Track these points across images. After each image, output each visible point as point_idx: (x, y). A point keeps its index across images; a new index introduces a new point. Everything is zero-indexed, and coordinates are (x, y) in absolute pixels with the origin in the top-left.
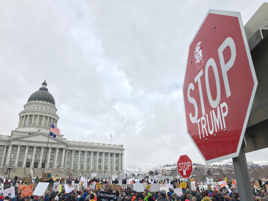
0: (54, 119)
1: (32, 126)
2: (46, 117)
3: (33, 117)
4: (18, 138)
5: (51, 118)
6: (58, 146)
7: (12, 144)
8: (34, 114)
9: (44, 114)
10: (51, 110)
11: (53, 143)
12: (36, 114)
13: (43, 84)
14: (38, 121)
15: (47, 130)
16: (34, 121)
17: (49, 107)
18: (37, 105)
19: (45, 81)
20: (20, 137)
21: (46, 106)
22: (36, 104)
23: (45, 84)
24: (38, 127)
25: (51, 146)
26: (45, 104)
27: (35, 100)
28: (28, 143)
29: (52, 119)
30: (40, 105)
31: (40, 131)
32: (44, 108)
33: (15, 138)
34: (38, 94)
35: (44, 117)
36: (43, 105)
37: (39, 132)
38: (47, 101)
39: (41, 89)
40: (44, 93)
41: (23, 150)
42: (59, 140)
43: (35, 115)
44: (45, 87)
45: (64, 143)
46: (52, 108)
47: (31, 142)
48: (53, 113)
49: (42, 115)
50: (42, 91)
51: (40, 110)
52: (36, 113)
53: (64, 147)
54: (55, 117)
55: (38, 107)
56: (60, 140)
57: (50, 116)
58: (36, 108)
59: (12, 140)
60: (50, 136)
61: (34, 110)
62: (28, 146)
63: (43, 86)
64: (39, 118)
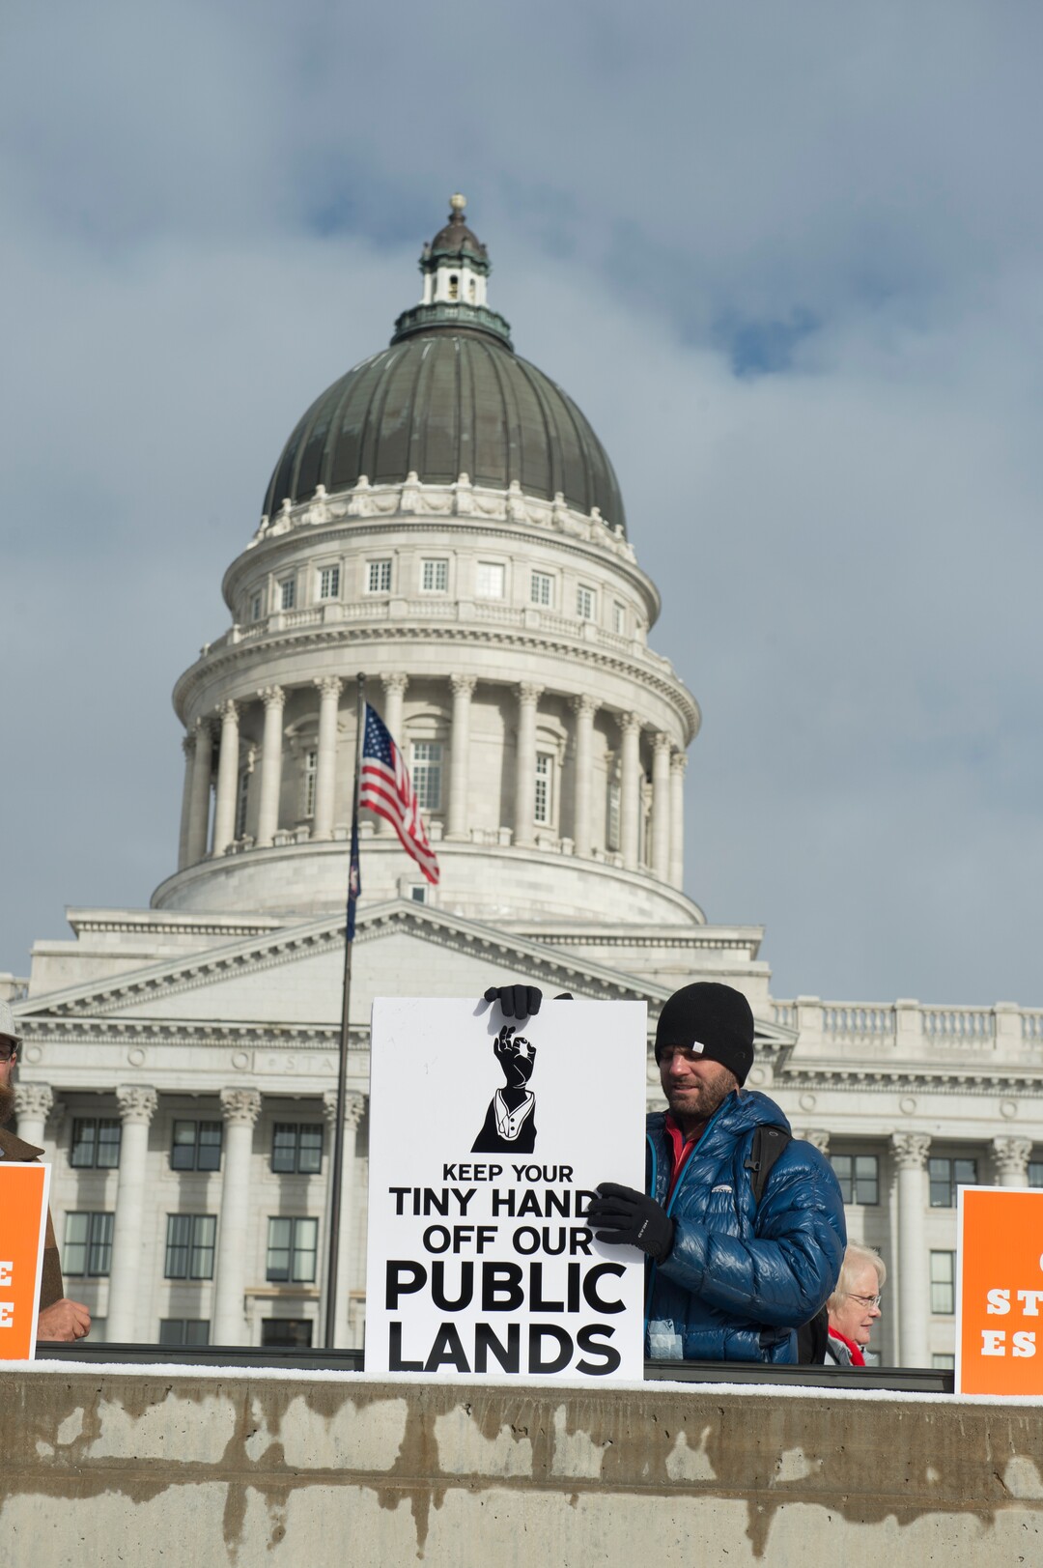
0: (609, 721)
2: (501, 695)
4: (107, 990)
5: (561, 705)
7: (44, 1076)
9: (466, 653)
10: (564, 599)
12: (357, 662)
15: (520, 884)
17: (525, 559)
18: (369, 541)
19: (456, 219)
20: (122, 985)
21: (485, 541)
22: (343, 534)
26: (454, 522)
27: (342, 482)
29: (586, 722)
30: (398, 538)
33: (70, 999)
35: (465, 701)
36: (443, 538)
38: (493, 477)
39: (411, 327)
40: (445, 370)
44: (464, 298)
46: (566, 558)
47: (276, 1033)
48: (590, 633)
49: (436, 670)
50: (420, 350)
51: (401, 611)
52: (351, 654)
54: (617, 693)
55: (382, 573)
57: (534, 672)
58: (346, 583)
59: (35, 1021)
60: (522, 949)
61: (334, 614)
62: (238, 1092)
63: (437, 290)
64: (406, 721)
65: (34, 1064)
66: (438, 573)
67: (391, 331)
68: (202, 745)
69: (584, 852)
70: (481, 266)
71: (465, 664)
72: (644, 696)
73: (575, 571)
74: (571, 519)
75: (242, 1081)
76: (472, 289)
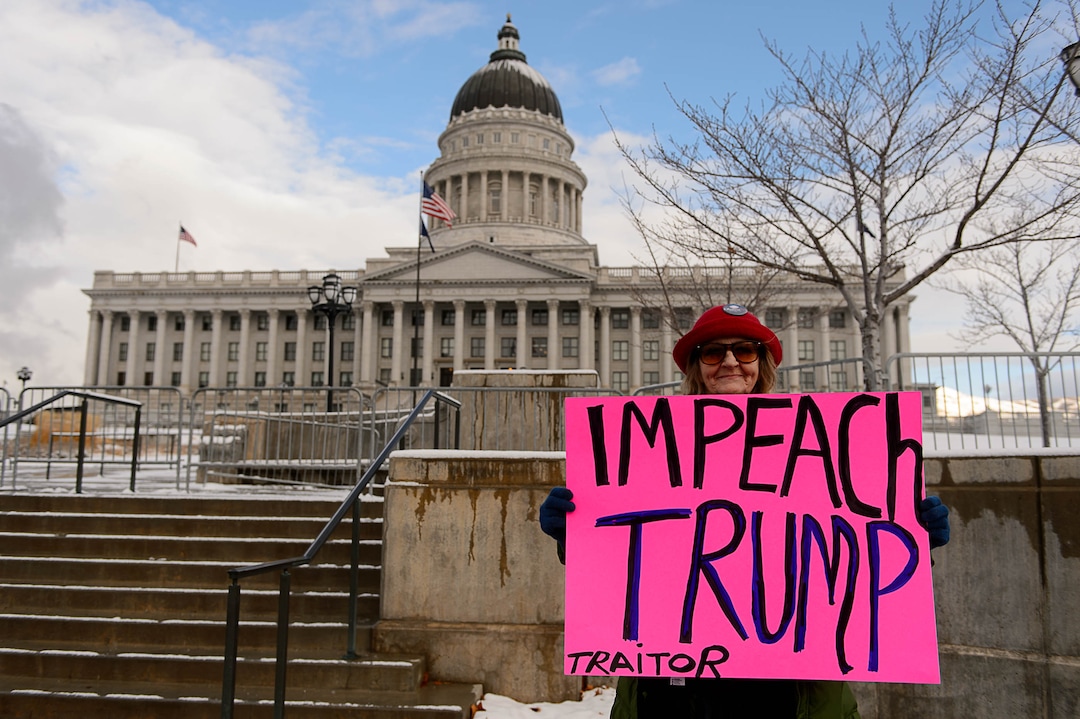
0: (554, 182)
2: (516, 176)
3: (465, 182)
4: (387, 272)
5: (537, 178)
6: (552, 294)
7: (370, 298)
8: (462, 170)
9: (505, 163)
11: (531, 283)
12: (472, 168)
13: (500, 37)
14: (484, 199)
15: (524, 234)
16: (468, 202)
17: (525, 131)
18: (477, 128)
19: (509, 22)
20: (392, 270)
21: (512, 127)
22: (469, 127)
23: (506, 33)
24: (485, 224)
25: (521, 294)
26: (504, 122)
27: (469, 109)
28: (428, 292)
29: (546, 183)
30: (486, 127)
31: (495, 239)
32: (507, 137)
33: (376, 275)
35: (505, 178)
36: (499, 126)
37: (492, 244)
38: (515, 102)
39: (496, 57)
42: (552, 267)
44: (511, 47)
45: (576, 277)
46: (539, 131)
47: (438, 283)
48: (546, 154)
49: (496, 169)
50: (494, 63)
51: (486, 150)
52: (470, 165)
53: (582, 297)
54: (556, 173)
55: (481, 138)
56: (559, 265)
57: (529, 168)
58: (471, 142)
59: (366, 282)
60: (511, 254)
61: (465, 152)
62: (428, 302)
63: (502, 45)
64: (489, 185)
65: (368, 295)
66: (498, 138)
67: (489, 59)
69: (545, 223)
70: (516, 36)
71: (505, 166)
72: (565, 174)
73: (543, 134)
74: (540, 117)
75: (429, 298)
76: (513, 44)
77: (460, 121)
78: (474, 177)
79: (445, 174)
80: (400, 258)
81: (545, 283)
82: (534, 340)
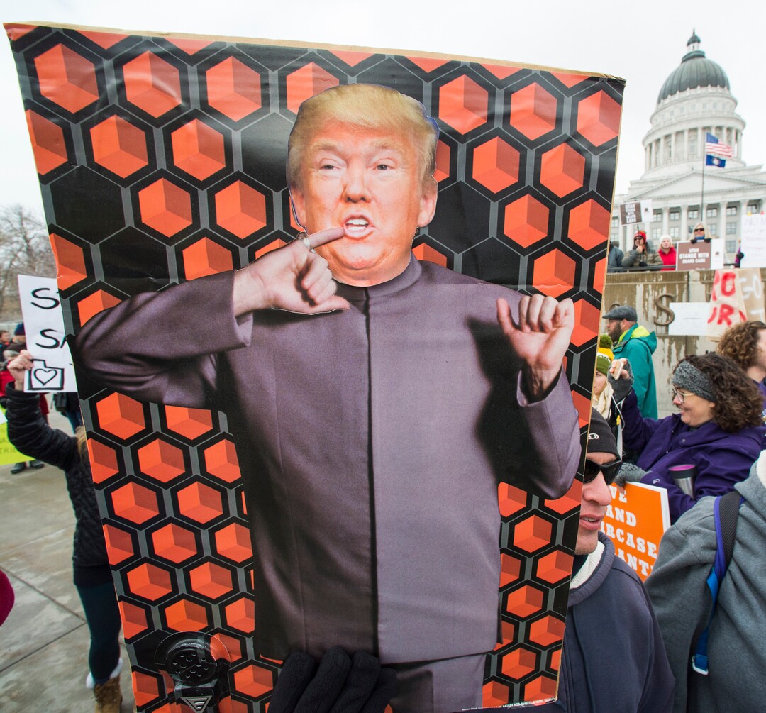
0: (729, 129)
1: (673, 161)
2: (707, 129)
3: (673, 138)
4: (642, 193)
5: (719, 128)
6: (744, 196)
8: (672, 130)
9: (700, 122)
11: (731, 191)
12: (679, 128)
13: (689, 44)
14: (686, 146)
16: (676, 148)
17: (712, 100)
18: (679, 104)
19: (694, 33)
21: (704, 99)
22: (674, 104)
23: (695, 40)
24: (688, 160)
25: (724, 198)
26: (698, 97)
27: (673, 94)
28: (665, 202)
29: (724, 130)
30: (686, 102)
31: (695, 169)
32: (699, 106)
33: (635, 196)
34: (677, 75)
35: (700, 132)
36: (695, 100)
38: (704, 85)
39: (687, 59)
40: (694, 66)
41: (659, 219)
42: (746, 180)
43: (678, 133)
44: (696, 49)
45: (762, 184)
46: (720, 99)
47: (672, 197)
48: (725, 113)
49: (694, 126)
50: (688, 63)
51: (686, 116)
53: (764, 196)
54: (731, 124)
55: (682, 109)
56: (751, 178)
57: (715, 123)
59: (629, 200)
60: (718, 175)
61: (672, 120)
62: (666, 208)
63: (690, 49)
64: (689, 137)
66: (693, 107)
67: (682, 61)
68: (648, 149)
70: (699, 42)
71: (700, 124)
73: (722, 101)
74: (720, 90)
75: (666, 206)
77: (667, 101)
78: (679, 133)
79: (661, 135)
80: (637, 186)
81: (740, 190)
82: (729, 224)
